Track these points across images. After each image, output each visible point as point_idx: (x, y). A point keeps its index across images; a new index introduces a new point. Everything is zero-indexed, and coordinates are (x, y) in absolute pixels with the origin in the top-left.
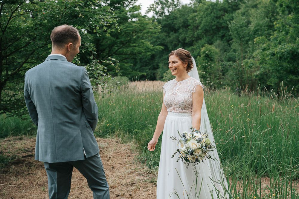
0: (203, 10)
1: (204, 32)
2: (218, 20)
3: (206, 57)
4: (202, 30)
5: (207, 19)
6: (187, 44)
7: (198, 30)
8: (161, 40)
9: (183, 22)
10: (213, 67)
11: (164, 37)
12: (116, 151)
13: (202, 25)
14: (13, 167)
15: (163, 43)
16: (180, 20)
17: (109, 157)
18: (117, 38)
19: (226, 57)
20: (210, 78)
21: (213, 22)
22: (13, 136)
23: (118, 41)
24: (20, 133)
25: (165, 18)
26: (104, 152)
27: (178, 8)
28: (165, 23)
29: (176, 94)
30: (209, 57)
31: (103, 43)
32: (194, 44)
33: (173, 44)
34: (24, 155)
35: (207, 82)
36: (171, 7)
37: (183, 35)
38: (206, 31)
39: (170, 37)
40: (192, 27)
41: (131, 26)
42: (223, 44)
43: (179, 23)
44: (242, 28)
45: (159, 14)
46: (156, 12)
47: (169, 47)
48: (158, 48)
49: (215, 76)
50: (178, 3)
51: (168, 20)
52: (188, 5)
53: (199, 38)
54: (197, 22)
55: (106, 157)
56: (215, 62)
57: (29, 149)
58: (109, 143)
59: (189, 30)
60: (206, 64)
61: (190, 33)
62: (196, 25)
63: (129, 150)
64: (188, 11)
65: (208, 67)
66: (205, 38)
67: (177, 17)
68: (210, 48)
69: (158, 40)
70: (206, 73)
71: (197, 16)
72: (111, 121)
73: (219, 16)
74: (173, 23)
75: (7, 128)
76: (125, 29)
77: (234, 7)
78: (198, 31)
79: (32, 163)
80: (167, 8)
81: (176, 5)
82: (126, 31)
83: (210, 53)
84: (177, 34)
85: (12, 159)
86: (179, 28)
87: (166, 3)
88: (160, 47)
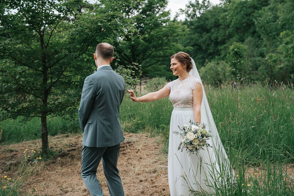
0: (232, 9)
1: (236, 30)
2: (248, 17)
3: (235, 55)
4: (233, 28)
5: (238, 17)
6: (219, 42)
7: (229, 28)
8: (195, 40)
9: (215, 22)
10: (243, 63)
11: (197, 38)
12: (145, 144)
13: (233, 23)
14: (59, 159)
15: (196, 43)
16: (212, 21)
17: (138, 149)
18: (150, 43)
19: (257, 53)
20: (241, 74)
21: (243, 20)
22: (61, 134)
23: (151, 46)
24: (67, 131)
25: (197, 19)
26: (134, 146)
27: (208, 9)
28: (197, 24)
29: (179, 92)
30: (238, 55)
31: (138, 49)
32: (226, 42)
33: (206, 44)
34: (69, 149)
35: (237, 78)
36: (202, 9)
37: (215, 35)
38: (237, 29)
39: (202, 37)
40: (224, 26)
41: (161, 31)
42: (254, 40)
43: (211, 23)
44: (269, 24)
45: (191, 17)
46: (188, 14)
47: (203, 47)
48: (188, 49)
49: (246, 72)
50: (209, 5)
51: (200, 21)
52: (218, 6)
53: (230, 36)
54: (228, 21)
55: (136, 149)
56: (244, 59)
57: (73, 144)
58: (140, 138)
59: (221, 29)
60: (236, 61)
61: (222, 32)
62: (227, 24)
63: (156, 143)
64: (219, 12)
65: (237, 64)
66: (236, 36)
67: (208, 18)
68: (239, 46)
69: (192, 41)
70: (236, 70)
71: (228, 15)
72: (142, 118)
73: (248, 13)
74: (205, 24)
75: (56, 127)
76: (156, 34)
77: (264, 3)
78: (229, 30)
79: (74, 156)
80: (198, 10)
81: (207, 7)
82: (157, 35)
83: (238, 50)
84: (209, 34)
85: (59, 153)
86: (211, 28)
87: (197, 5)
88: (189, 48)
